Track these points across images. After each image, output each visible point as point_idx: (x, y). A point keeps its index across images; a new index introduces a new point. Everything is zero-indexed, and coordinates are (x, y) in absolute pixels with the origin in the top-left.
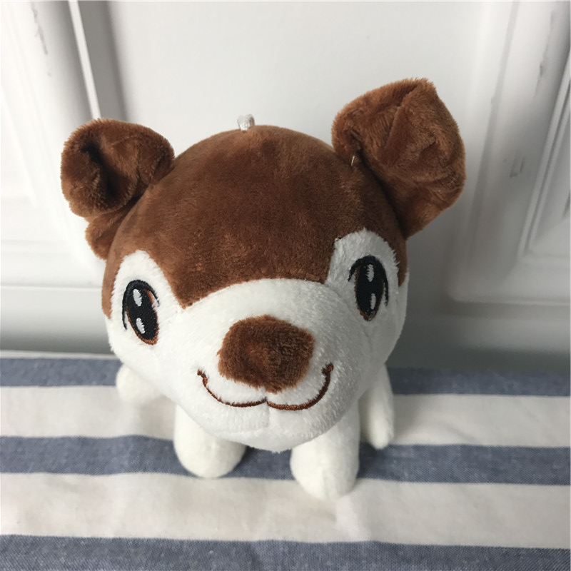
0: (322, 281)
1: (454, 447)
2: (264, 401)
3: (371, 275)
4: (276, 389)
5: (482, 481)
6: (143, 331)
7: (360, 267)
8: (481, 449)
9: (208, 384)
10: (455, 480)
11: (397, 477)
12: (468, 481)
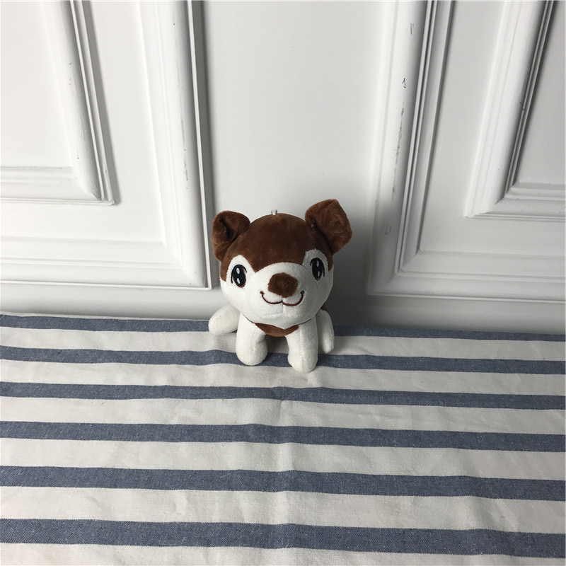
0: (301, 264)
1: (362, 356)
2: (282, 301)
3: (318, 265)
4: (286, 297)
5: (373, 368)
6: (239, 282)
7: (314, 261)
8: (374, 356)
9: (264, 296)
10: (361, 367)
11: (336, 367)
12: (367, 368)
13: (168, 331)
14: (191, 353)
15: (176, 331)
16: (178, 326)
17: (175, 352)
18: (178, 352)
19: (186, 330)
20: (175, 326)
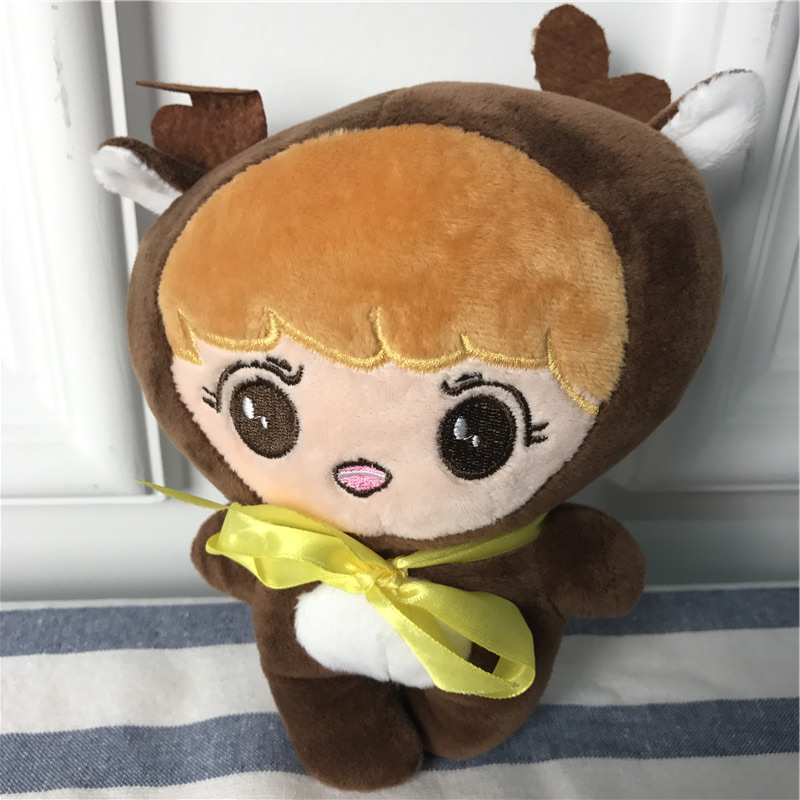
5: (762, 750)
12: (741, 752)
13: (56, 648)
14: (133, 733)
15: (82, 649)
16: (88, 630)
17: (75, 734)
18: (86, 733)
19: (116, 644)
20: (81, 632)
